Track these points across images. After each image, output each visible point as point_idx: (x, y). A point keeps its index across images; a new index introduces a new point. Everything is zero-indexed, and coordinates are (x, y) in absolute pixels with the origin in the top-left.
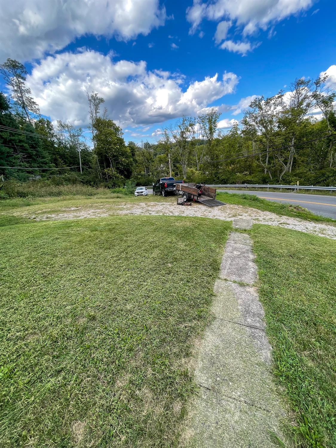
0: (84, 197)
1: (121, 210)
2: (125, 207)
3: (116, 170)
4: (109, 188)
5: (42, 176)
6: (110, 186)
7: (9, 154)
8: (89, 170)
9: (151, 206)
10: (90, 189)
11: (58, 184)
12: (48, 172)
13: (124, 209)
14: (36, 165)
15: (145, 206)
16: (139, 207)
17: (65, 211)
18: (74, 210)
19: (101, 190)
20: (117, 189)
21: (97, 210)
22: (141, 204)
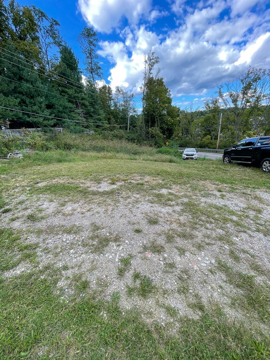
3: (160, 130)
5: (95, 131)
7: (71, 109)
8: (136, 129)
10: (134, 147)
11: (106, 139)
12: (101, 128)
14: (92, 121)
19: (145, 149)
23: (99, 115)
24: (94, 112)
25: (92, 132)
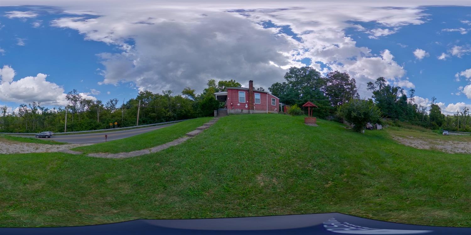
0: (420, 132)
1: (438, 145)
2: (440, 143)
3: (436, 123)
4: (431, 129)
5: (409, 121)
6: (432, 129)
8: (426, 121)
9: (456, 144)
10: (424, 129)
11: (413, 124)
13: (440, 144)
14: (408, 117)
15: (452, 143)
16: (449, 144)
17: (407, 138)
18: (412, 138)
19: (428, 130)
20: (435, 131)
21: (423, 142)
22: (450, 142)
23: (411, 115)
24: (410, 114)
25: (408, 121)
